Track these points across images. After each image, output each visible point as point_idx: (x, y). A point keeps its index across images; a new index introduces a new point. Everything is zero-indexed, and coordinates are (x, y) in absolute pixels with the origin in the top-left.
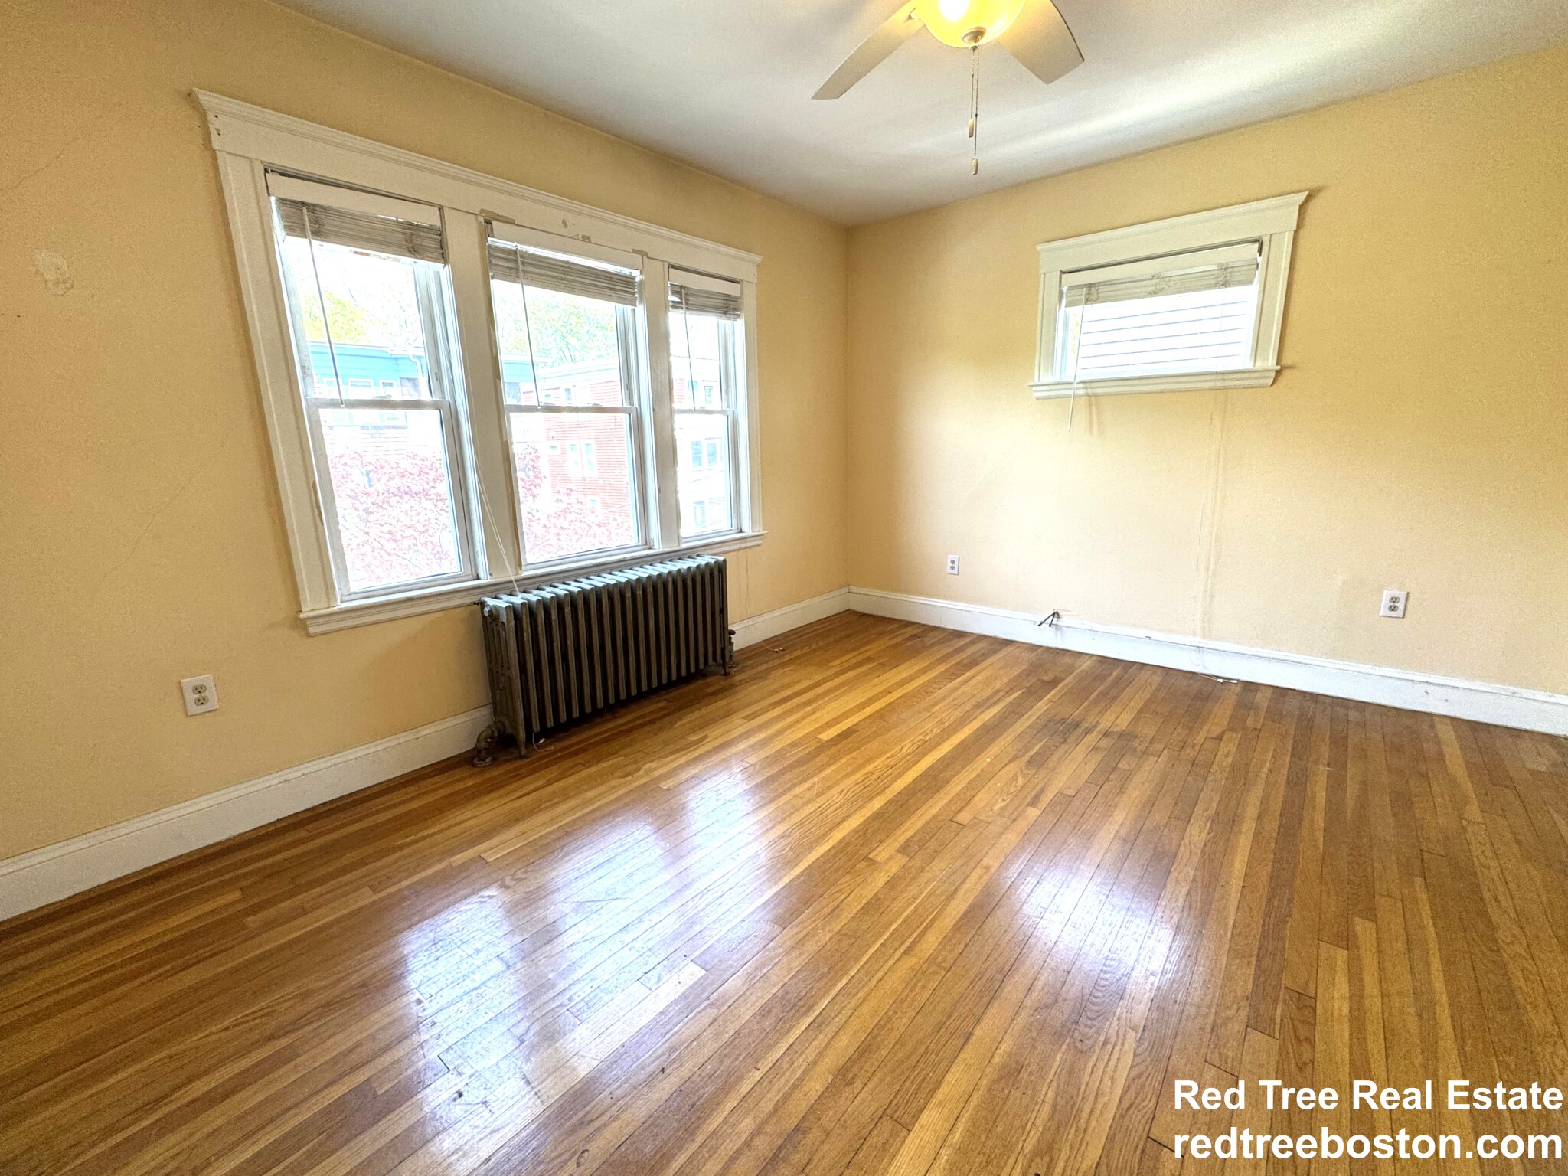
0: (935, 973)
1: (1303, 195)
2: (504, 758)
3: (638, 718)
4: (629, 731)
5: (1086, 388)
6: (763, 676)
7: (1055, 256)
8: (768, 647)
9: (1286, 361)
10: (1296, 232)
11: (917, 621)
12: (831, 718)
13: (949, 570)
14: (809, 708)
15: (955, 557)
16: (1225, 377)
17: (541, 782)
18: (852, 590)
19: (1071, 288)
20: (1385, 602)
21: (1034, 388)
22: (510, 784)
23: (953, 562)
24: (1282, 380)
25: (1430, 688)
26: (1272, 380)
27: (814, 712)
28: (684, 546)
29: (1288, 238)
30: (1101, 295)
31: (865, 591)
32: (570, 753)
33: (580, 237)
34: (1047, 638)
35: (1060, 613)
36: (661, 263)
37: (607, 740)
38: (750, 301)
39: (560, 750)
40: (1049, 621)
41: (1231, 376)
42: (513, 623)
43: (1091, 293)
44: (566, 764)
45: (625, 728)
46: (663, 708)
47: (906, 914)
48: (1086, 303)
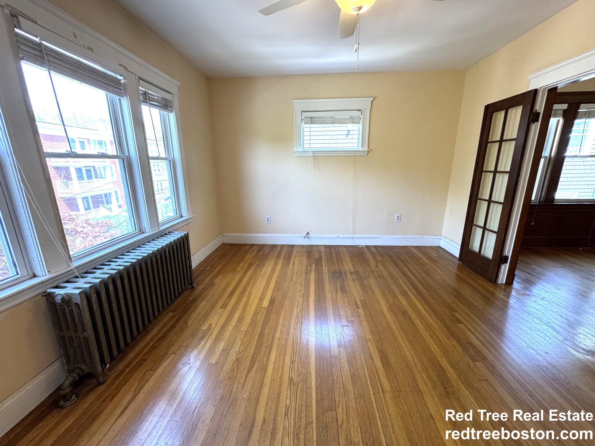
0: (399, 395)
1: (372, 98)
2: (85, 390)
3: (163, 327)
4: (164, 336)
5: (313, 154)
6: (211, 284)
7: (299, 105)
8: (202, 268)
9: (370, 148)
10: (370, 109)
11: (255, 243)
12: (260, 295)
13: (267, 222)
14: (246, 294)
15: (269, 217)
16: (355, 152)
17: (130, 395)
18: (224, 235)
19: (305, 117)
20: (396, 218)
21: (295, 153)
22: (106, 407)
23: (268, 219)
24: (369, 154)
25: (406, 239)
26: (367, 154)
27: (250, 294)
28: (162, 228)
29: (369, 111)
30: (315, 121)
31: (229, 234)
32: (135, 366)
33: (86, 47)
34: (306, 242)
35: (309, 233)
36: (134, 75)
37: (154, 348)
38: (176, 104)
39: (127, 366)
40: (307, 236)
41: (356, 152)
42: (85, 302)
43: (312, 121)
44: (138, 374)
45: (160, 335)
46: (173, 317)
47: (367, 375)
48: (311, 124)
